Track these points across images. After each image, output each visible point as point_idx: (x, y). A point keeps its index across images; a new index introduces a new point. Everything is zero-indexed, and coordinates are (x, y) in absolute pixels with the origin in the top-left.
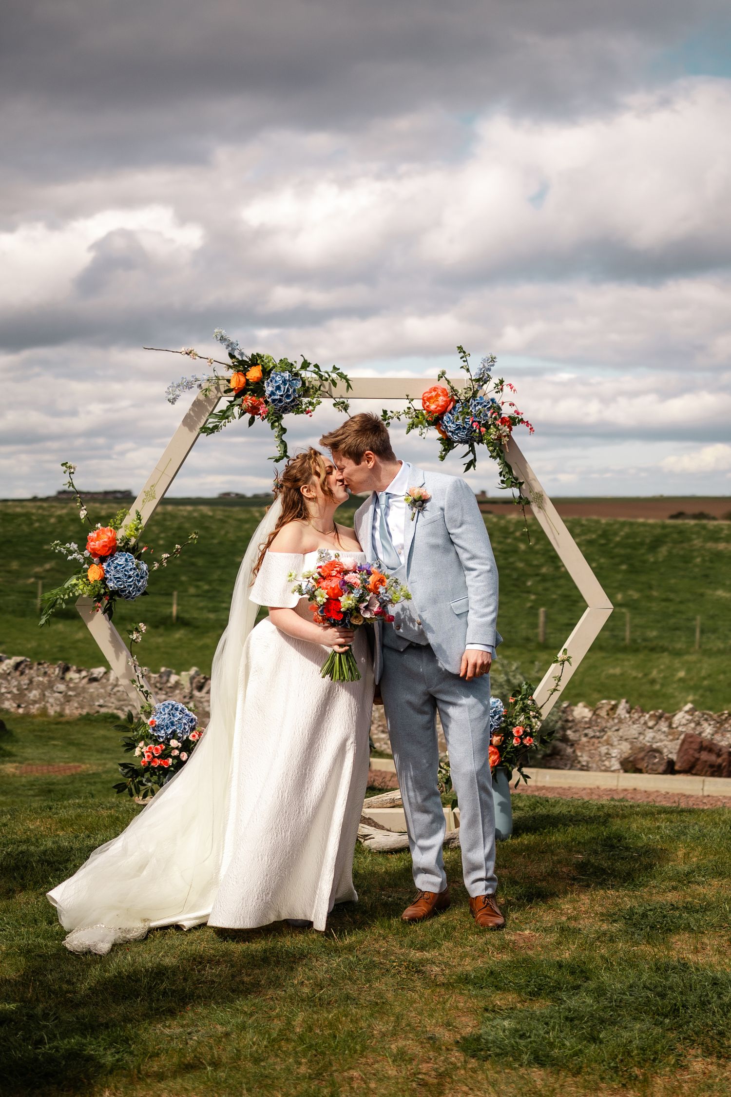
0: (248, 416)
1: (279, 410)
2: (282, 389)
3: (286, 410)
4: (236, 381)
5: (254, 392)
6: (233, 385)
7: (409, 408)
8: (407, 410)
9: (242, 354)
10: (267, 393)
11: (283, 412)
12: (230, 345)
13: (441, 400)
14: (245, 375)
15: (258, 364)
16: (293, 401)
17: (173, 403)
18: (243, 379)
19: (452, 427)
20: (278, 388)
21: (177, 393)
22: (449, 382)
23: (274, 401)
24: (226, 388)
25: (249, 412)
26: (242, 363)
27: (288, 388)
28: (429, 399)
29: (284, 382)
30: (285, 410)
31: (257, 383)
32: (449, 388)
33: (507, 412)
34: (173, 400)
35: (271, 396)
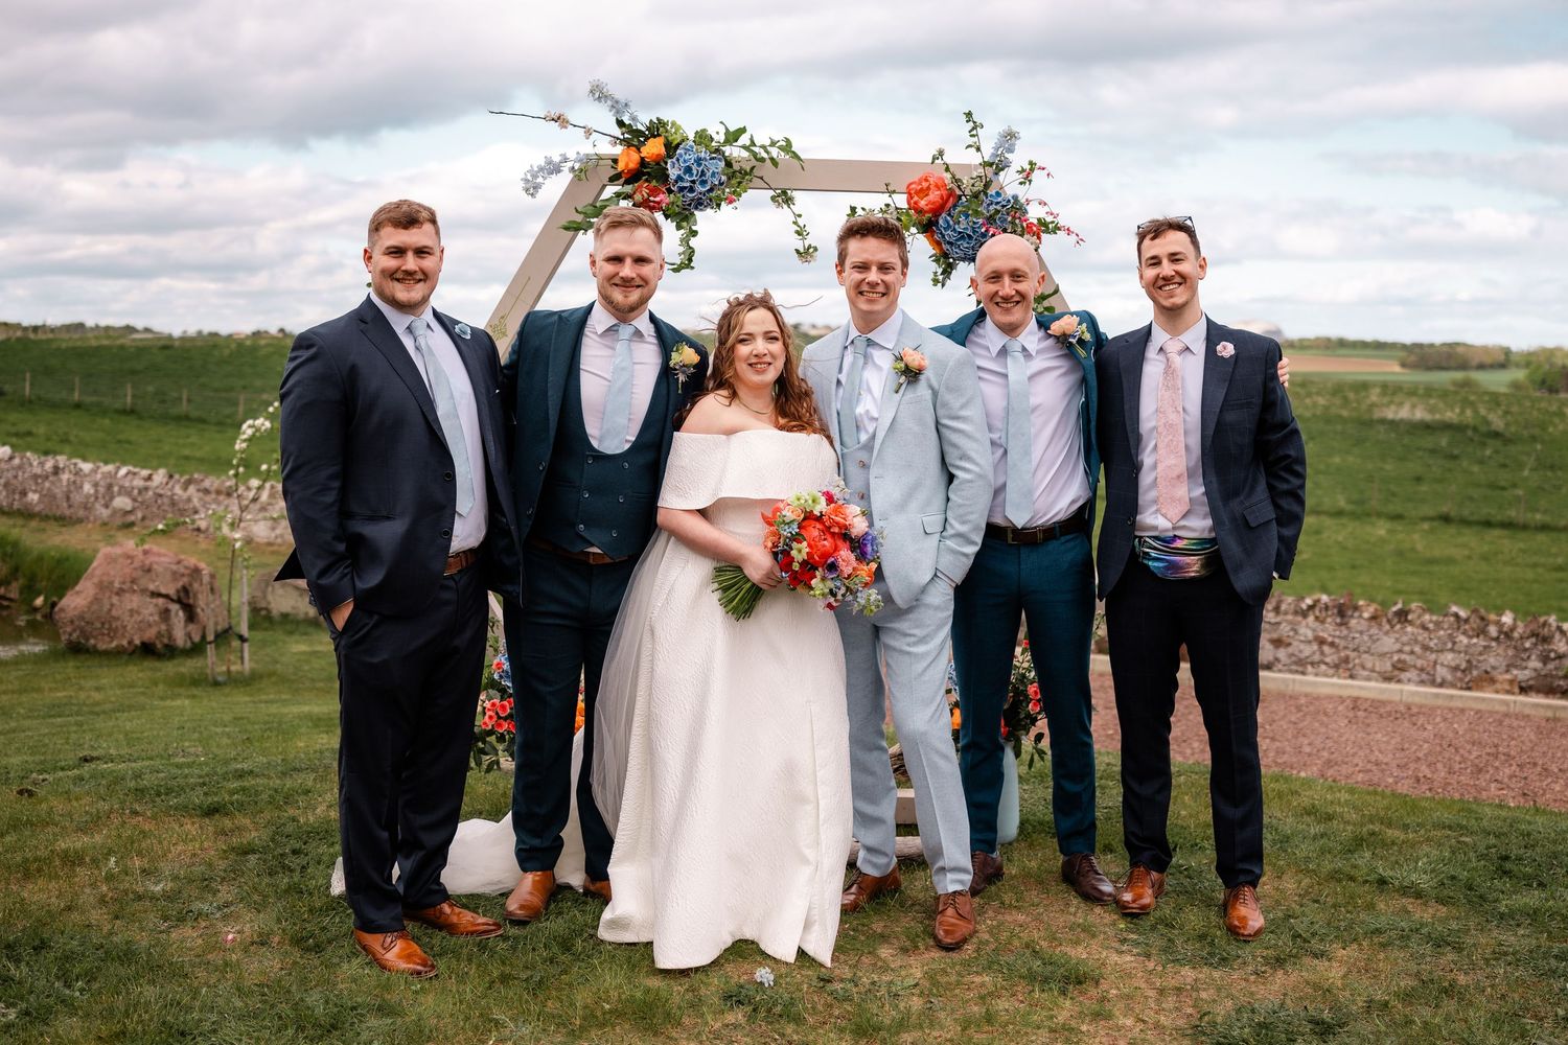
1: (690, 205)
2: (695, 172)
3: (701, 204)
4: (629, 160)
5: (652, 176)
6: (621, 166)
7: (887, 205)
8: (884, 207)
9: (634, 119)
10: (671, 178)
11: (696, 208)
12: (617, 107)
13: (934, 196)
14: (639, 150)
15: (659, 135)
16: (711, 190)
17: (533, 196)
18: (635, 157)
19: (951, 235)
20: (688, 170)
21: (540, 180)
22: (947, 170)
23: (682, 189)
24: (613, 172)
26: (637, 133)
27: (703, 171)
28: (918, 193)
29: (699, 161)
30: (699, 204)
31: (658, 164)
32: (948, 176)
33: (1034, 213)
34: (532, 188)
35: (676, 182)
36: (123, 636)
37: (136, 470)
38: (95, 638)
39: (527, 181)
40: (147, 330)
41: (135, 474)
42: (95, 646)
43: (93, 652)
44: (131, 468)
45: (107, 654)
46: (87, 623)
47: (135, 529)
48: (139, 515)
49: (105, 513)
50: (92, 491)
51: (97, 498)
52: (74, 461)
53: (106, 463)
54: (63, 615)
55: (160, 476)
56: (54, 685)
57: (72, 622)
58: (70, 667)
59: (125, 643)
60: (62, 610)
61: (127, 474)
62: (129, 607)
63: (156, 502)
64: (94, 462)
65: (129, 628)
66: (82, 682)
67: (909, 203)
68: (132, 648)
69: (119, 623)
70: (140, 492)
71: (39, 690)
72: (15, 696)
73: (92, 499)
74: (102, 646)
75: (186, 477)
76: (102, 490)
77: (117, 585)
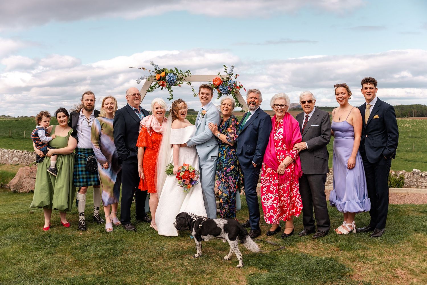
0: (161, 87)
1: (170, 85)
2: (171, 79)
4: (158, 76)
5: (163, 80)
6: (156, 78)
7: (209, 84)
9: (159, 69)
10: (167, 80)
11: (172, 86)
12: (156, 66)
13: (219, 81)
14: (160, 74)
15: (164, 71)
16: (175, 82)
17: (139, 84)
18: (159, 76)
19: (222, 89)
21: (140, 81)
22: (221, 76)
23: (169, 82)
24: (154, 79)
25: (162, 86)
26: (159, 71)
27: (173, 78)
28: (215, 81)
29: (172, 76)
30: (172, 85)
31: (164, 77)
32: (221, 77)
33: (238, 85)
34: (139, 83)
35: (168, 81)
36: (26, 189)
37: (19, 151)
38: (19, 189)
39: (138, 81)
40: (9, 116)
41: (19, 152)
42: (19, 191)
43: (19, 193)
44: (17, 150)
45: (22, 193)
46: (17, 186)
47: (19, 165)
48: (20, 162)
49: (11, 162)
50: (8, 156)
51: (9, 158)
52: (3, 149)
53: (11, 149)
54: (11, 184)
55: (25, 152)
56: (12, 200)
57: (14, 186)
58: (14, 196)
59: (27, 190)
60: (11, 183)
61: (16, 152)
62: (27, 182)
63: (24, 158)
64: (8, 149)
65: (27, 187)
66: (19, 199)
67: (213, 83)
68: (28, 191)
69: (25, 186)
70: (20, 156)
71: (9, 201)
72: (5, 202)
73: (8, 158)
74: (21, 191)
75: (32, 152)
76: (10, 156)
77: (24, 176)
